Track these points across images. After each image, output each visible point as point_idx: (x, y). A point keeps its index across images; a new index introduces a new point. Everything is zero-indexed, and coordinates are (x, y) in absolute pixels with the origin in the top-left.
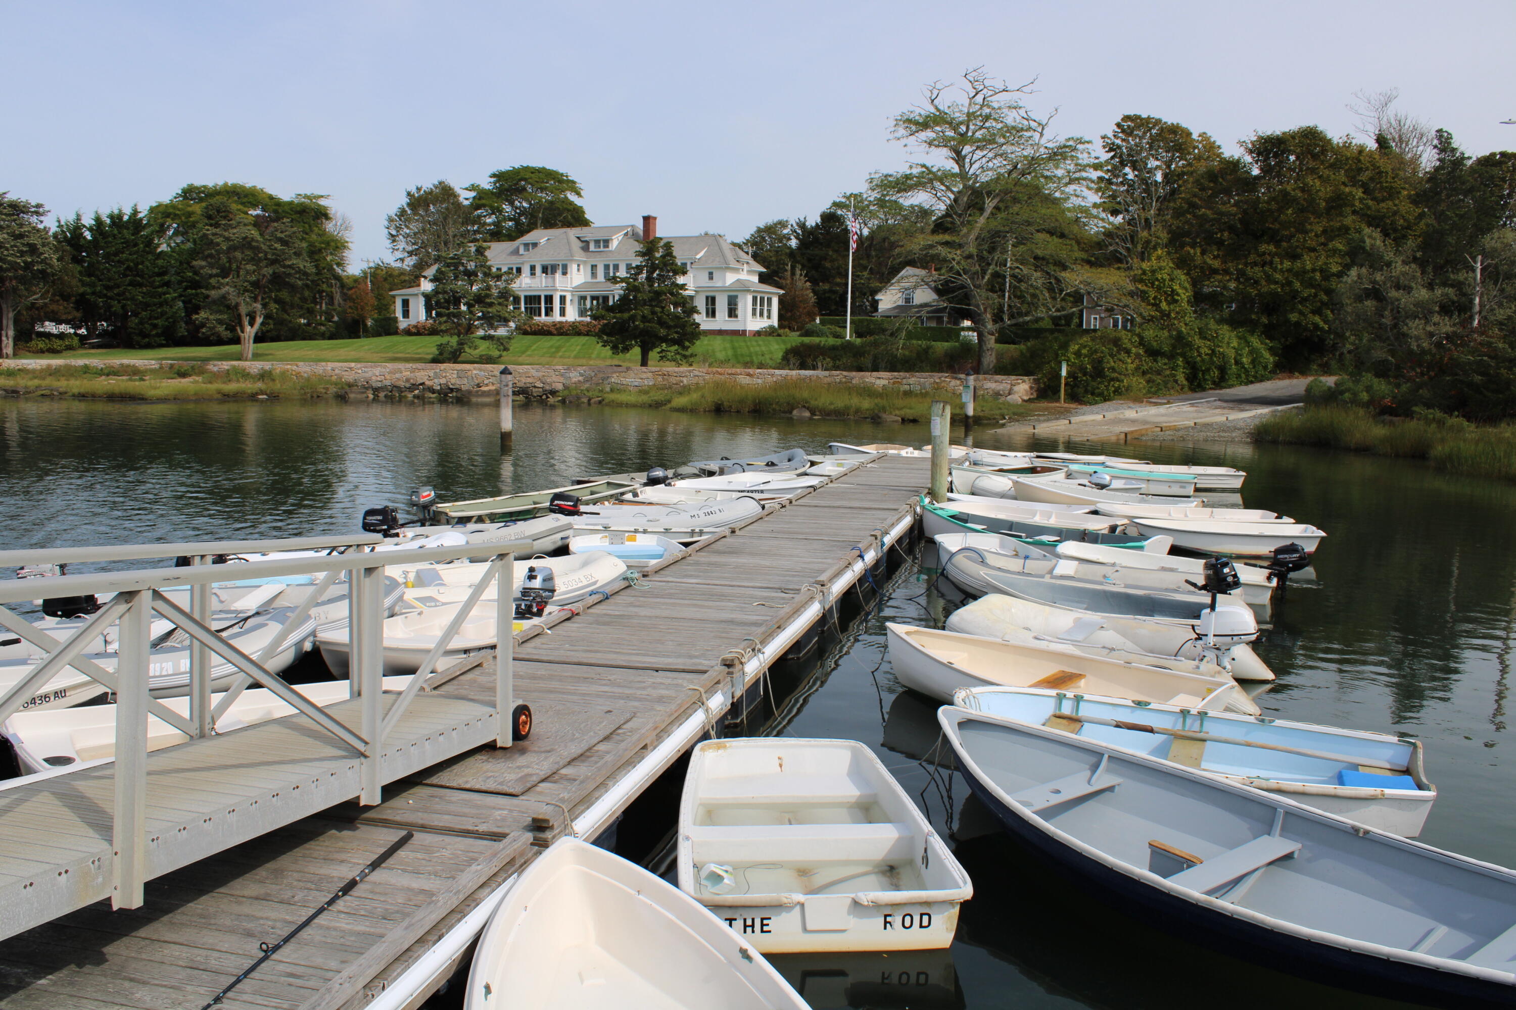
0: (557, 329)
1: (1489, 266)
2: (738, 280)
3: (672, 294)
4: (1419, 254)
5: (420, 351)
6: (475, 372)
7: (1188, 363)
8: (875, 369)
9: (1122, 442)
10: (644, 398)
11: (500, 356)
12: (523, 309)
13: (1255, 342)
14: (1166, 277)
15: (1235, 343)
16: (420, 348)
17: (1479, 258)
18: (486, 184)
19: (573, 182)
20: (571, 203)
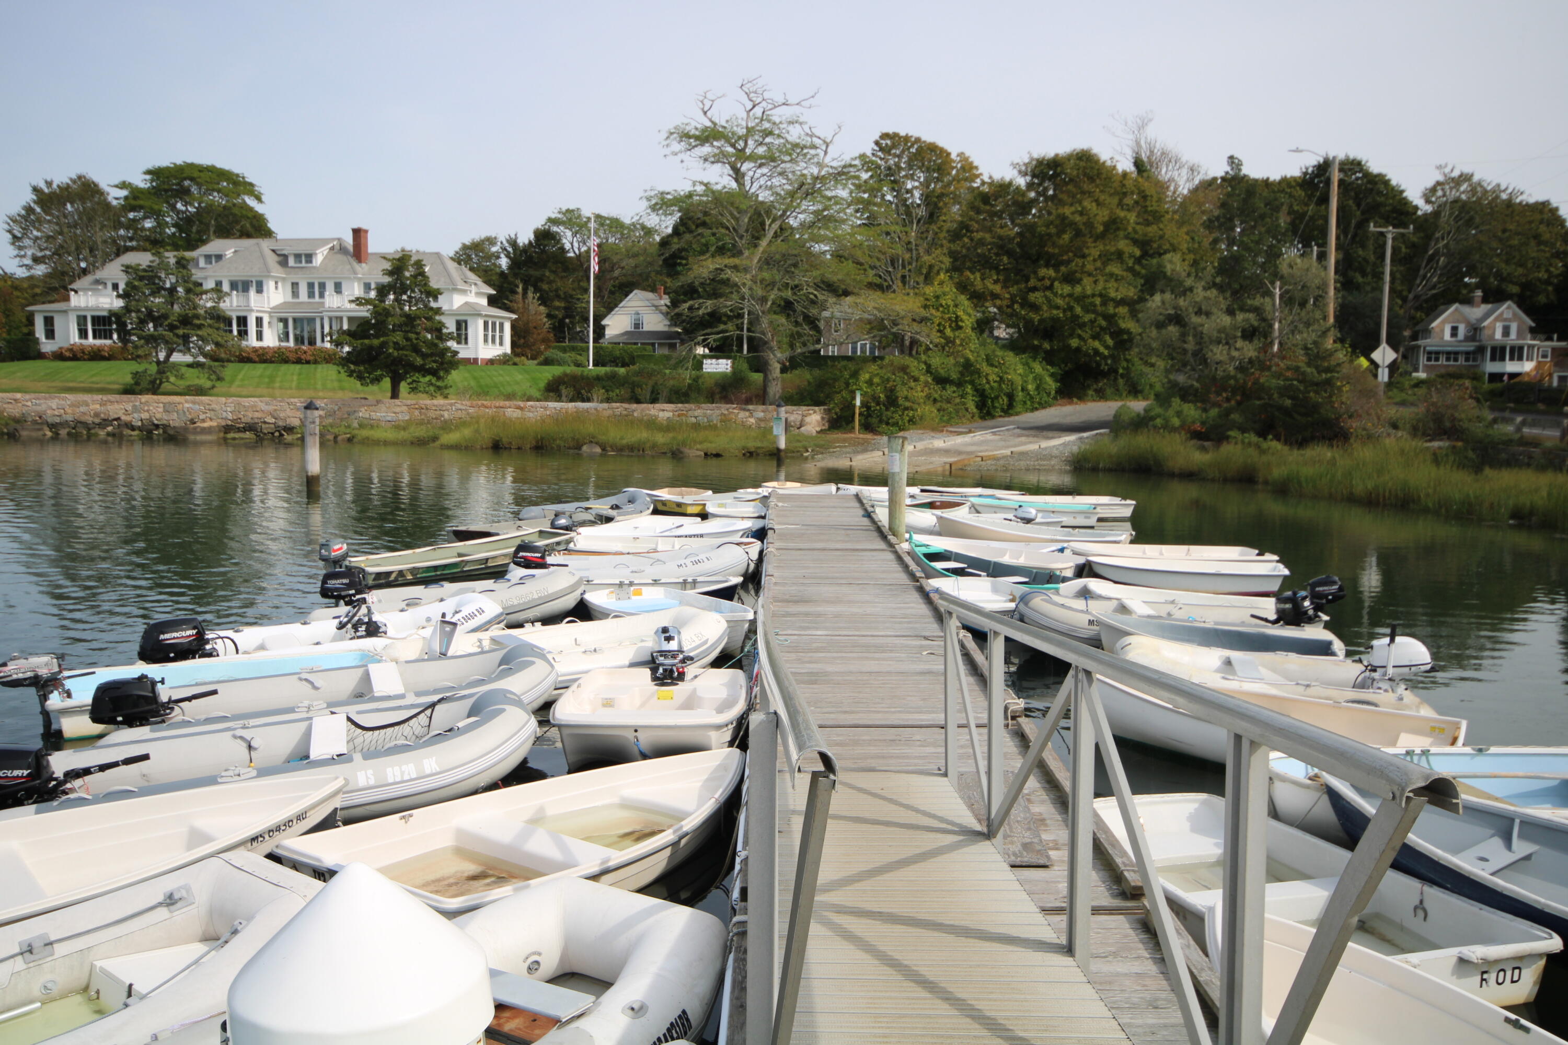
0: (258, 356)
1: (1287, 292)
2: (466, 303)
3: (429, 319)
4: (1218, 280)
5: (94, 379)
6: (187, 405)
7: (976, 390)
8: (654, 401)
9: (948, 473)
10: (402, 435)
11: (213, 387)
12: (235, 332)
13: (1038, 367)
14: (950, 303)
15: (1020, 371)
16: (93, 376)
17: (1278, 283)
18: (141, 181)
19: (251, 185)
20: (251, 209)
